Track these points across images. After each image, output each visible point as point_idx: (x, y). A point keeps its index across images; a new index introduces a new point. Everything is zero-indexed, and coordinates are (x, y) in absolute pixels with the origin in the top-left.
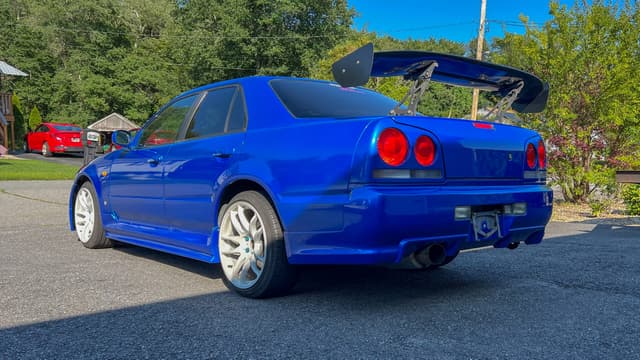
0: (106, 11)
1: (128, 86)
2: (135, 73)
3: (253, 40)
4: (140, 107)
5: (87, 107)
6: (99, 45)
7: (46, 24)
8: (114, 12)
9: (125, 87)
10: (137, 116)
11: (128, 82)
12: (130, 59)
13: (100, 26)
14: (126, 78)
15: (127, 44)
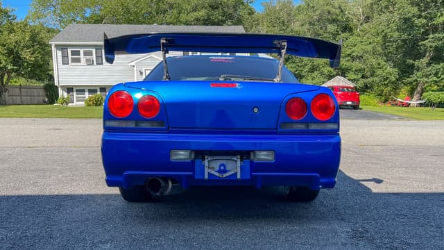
0: (337, 11)
1: (349, 58)
2: (354, 49)
3: (423, 14)
4: (356, 71)
5: (322, 74)
6: (331, 33)
7: (302, 25)
8: (342, 11)
9: (347, 59)
10: (354, 77)
11: (349, 55)
12: (352, 39)
13: (334, 21)
14: (348, 53)
15: (351, 30)
